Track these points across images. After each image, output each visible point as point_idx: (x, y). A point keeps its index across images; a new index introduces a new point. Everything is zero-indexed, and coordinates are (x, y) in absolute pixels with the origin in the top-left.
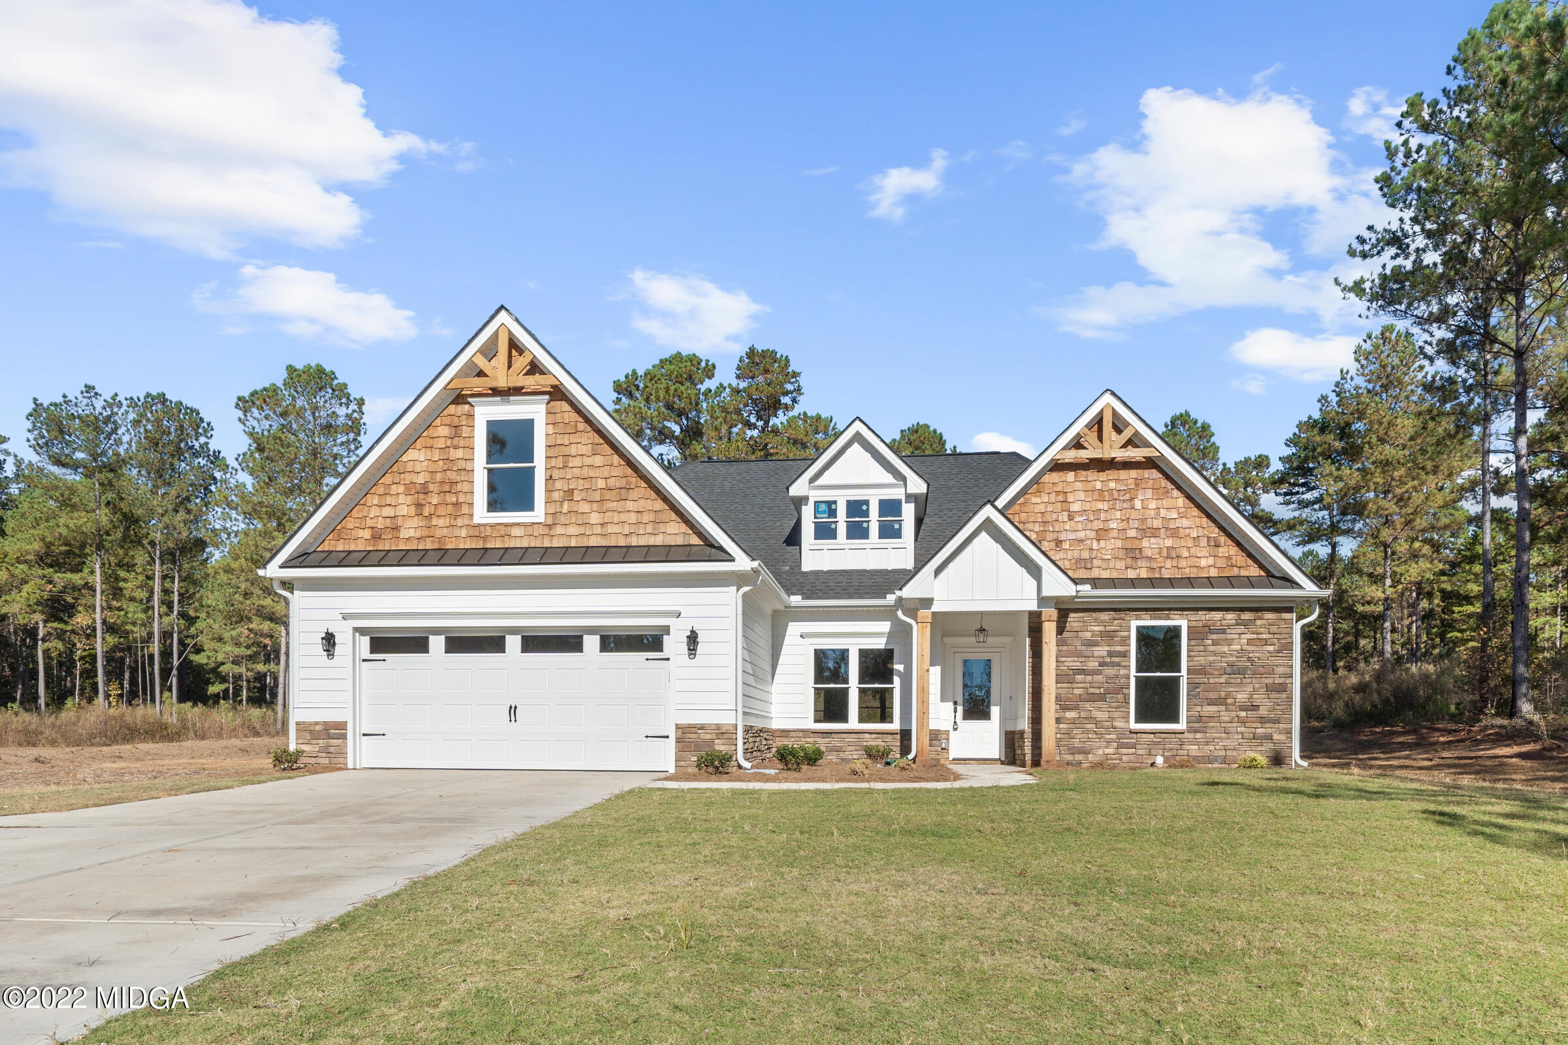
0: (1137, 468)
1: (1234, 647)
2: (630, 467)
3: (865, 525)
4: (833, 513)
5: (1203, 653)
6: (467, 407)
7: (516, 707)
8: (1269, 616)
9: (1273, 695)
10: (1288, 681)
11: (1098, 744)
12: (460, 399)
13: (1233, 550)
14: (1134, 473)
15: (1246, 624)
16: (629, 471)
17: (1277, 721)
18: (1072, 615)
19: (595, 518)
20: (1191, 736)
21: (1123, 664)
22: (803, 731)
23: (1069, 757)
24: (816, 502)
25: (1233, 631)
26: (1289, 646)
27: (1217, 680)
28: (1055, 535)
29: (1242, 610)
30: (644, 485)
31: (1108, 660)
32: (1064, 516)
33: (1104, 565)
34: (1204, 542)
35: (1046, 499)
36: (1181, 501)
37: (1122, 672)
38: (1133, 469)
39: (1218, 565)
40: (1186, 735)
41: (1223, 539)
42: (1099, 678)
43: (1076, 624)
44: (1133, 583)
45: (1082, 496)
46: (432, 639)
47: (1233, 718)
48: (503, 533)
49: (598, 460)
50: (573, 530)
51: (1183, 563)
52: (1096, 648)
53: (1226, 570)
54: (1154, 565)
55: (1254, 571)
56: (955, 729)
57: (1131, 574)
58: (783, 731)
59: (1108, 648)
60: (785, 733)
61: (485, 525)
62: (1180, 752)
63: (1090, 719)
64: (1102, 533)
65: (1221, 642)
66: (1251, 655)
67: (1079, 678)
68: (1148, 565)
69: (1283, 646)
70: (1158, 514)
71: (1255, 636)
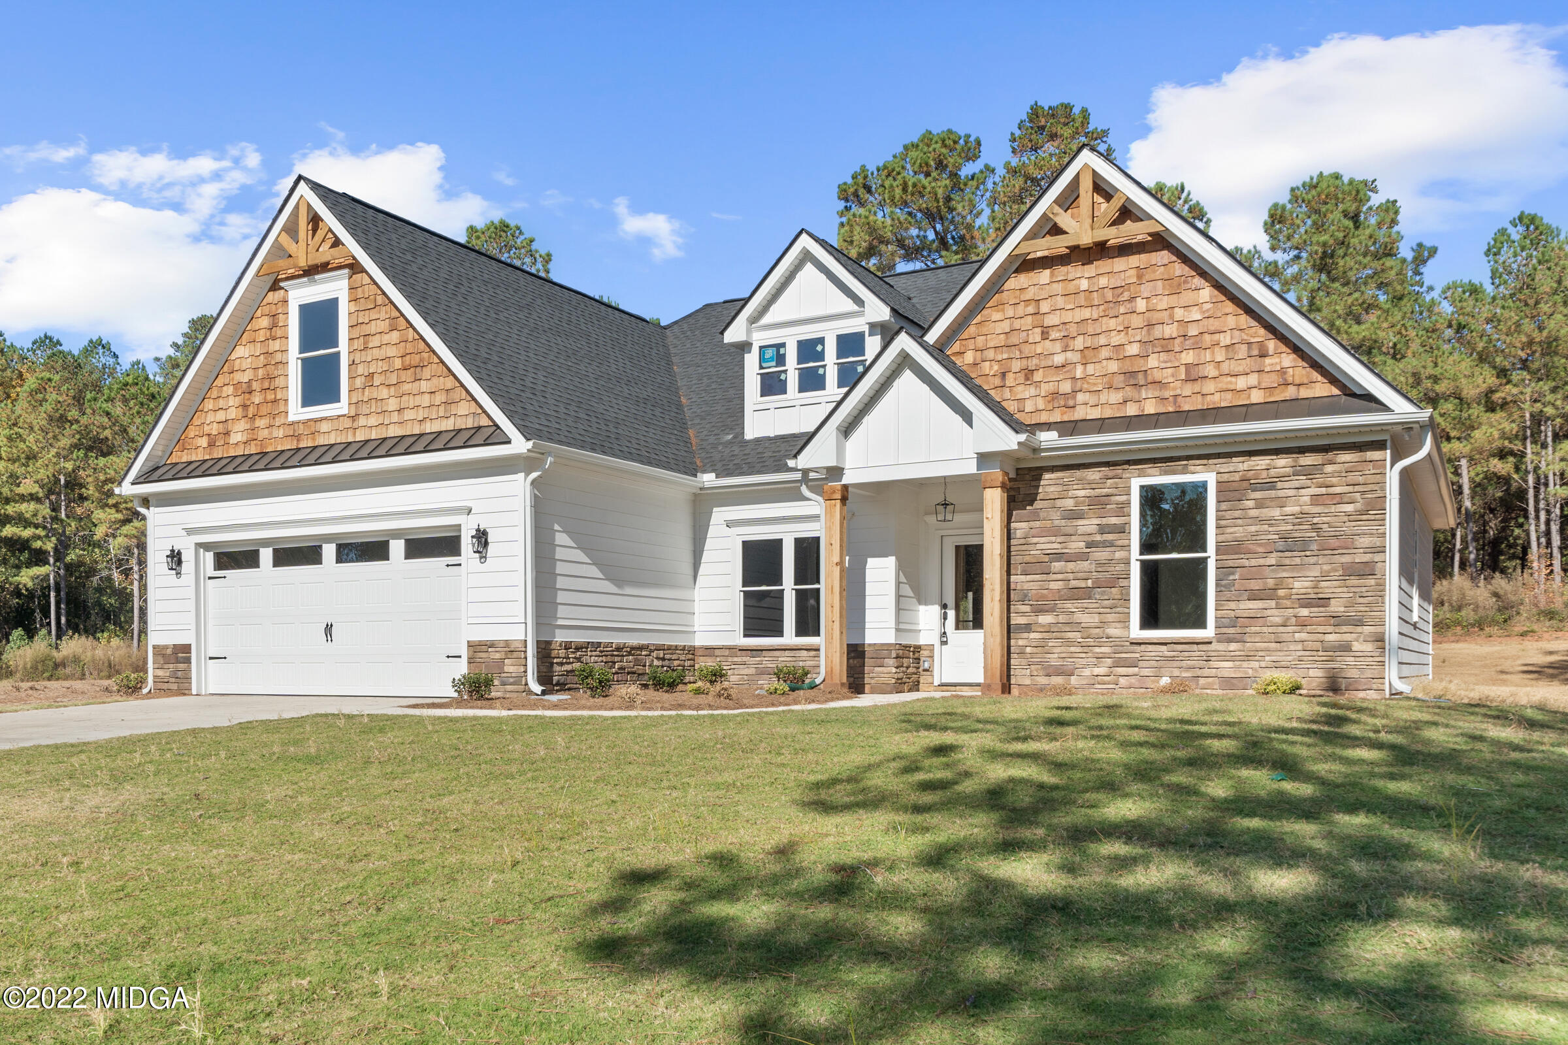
0: (1140, 253)
1: (1288, 510)
3: (821, 371)
4: (781, 360)
5: (1240, 522)
6: (282, 292)
7: (331, 625)
8: (1346, 456)
9: (1353, 581)
10: (1377, 558)
11: (1084, 661)
12: (275, 286)
13: (1288, 359)
14: (1135, 260)
15: (1308, 472)
17: (1360, 623)
18: (1047, 476)
19: (392, 404)
20: (1221, 647)
21: (1120, 543)
22: (730, 648)
23: (1043, 680)
24: (761, 348)
25: (1286, 485)
26: (1377, 505)
27: (1262, 561)
28: (1024, 362)
29: (1302, 450)
31: (1098, 538)
32: (1036, 335)
33: (1092, 400)
34: (1243, 351)
35: (1010, 312)
36: (1206, 293)
37: (1119, 555)
38: (1133, 254)
39: (1263, 385)
40: (1214, 646)
41: (1272, 345)
42: (1085, 565)
43: (1052, 489)
44: (1129, 423)
45: (1060, 302)
47: (1288, 619)
48: (313, 430)
51: (1209, 387)
52: (1081, 522)
53: (1277, 391)
54: (1167, 394)
55: (1322, 389)
56: (944, 643)
57: (1131, 410)
58: (707, 648)
59: (1098, 521)
60: (710, 650)
61: (299, 422)
62: (1206, 672)
63: (1072, 624)
64: (1088, 355)
65: (1268, 503)
66: (1315, 520)
67: (1057, 566)
68: (1157, 394)
69: (1368, 504)
70: (1171, 316)
71: (1323, 491)
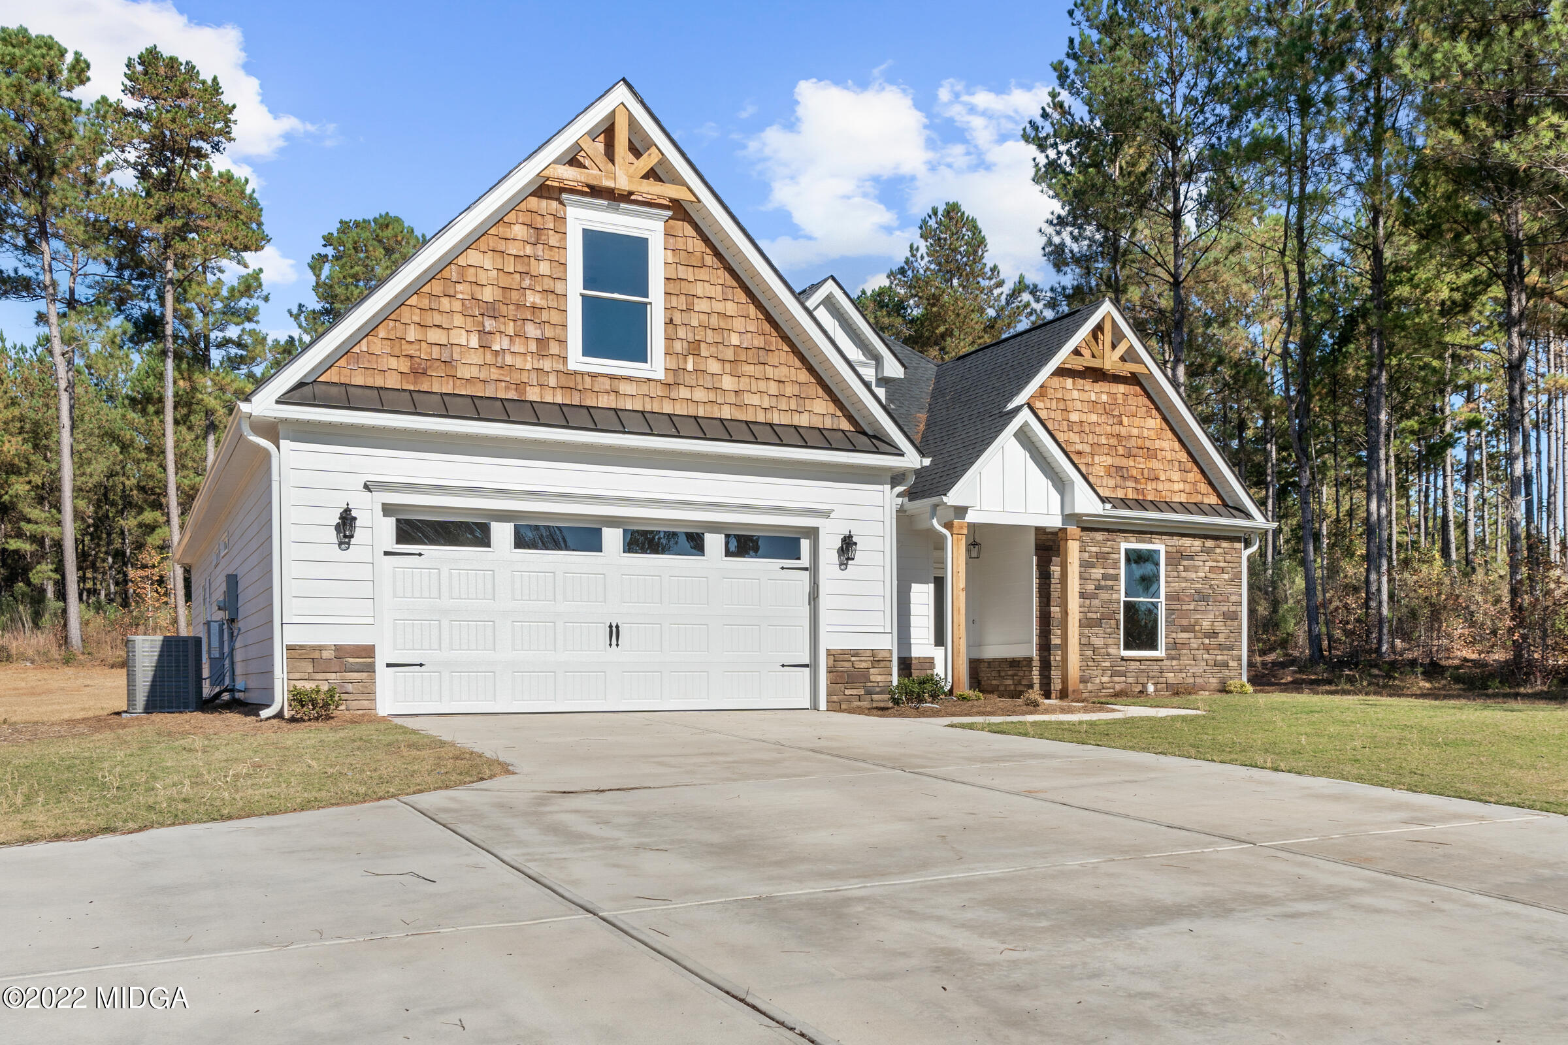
0: (1124, 384)
1: (1200, 574)
2: (769, 322)
5: (1177, 580)
7: (617, 627)
8: (1225, 544)
9: (1228, 623)
10: (1238, 609)
11: (1095, 673)
13: (1198, 476)
14: (1121, 388)
15: (1208, 551)
16: (767, 327)
17: (1231, 648)
19: (728, 383)
20: (1168, 663)
21: (1114, 587)
25: (1199, 558)
26: (1238, 576)
27: (1187, 607)
29: (1206, 537)
30: (786, 348)
31: (1103, 583)
32: (1064, 426)
33: (1099, 482)
34: (1176, 466)
35: (1048, 405)
37: (1114, 596)
38: (1120, 383)
39: (1186, 491)
40: (1165, 662)
41: (1190, 464)
42: (1096, 602)
44: (1125, 504)
45: (1079, 406)
46: (495, 526)
47: (1200, 645)
48: (609, 388)
49: (730, 308)
50: (700, 395)
51: (1161, 486)
52: (1094, 570)
53: (1192, 496)
54: (1139, 486)
55: (1213, 499)
57: (1120, 494)
59: (1102, 571)
61: (582, 374)
62: (1160, 680)
63: (1089, 645)
64: (1096, 448)
65: (1190, 569)
66: (1212, 583)
68: (1134, 485)
69: (1234, 575)
70: (1141, 433)
71: (1215, 564)
